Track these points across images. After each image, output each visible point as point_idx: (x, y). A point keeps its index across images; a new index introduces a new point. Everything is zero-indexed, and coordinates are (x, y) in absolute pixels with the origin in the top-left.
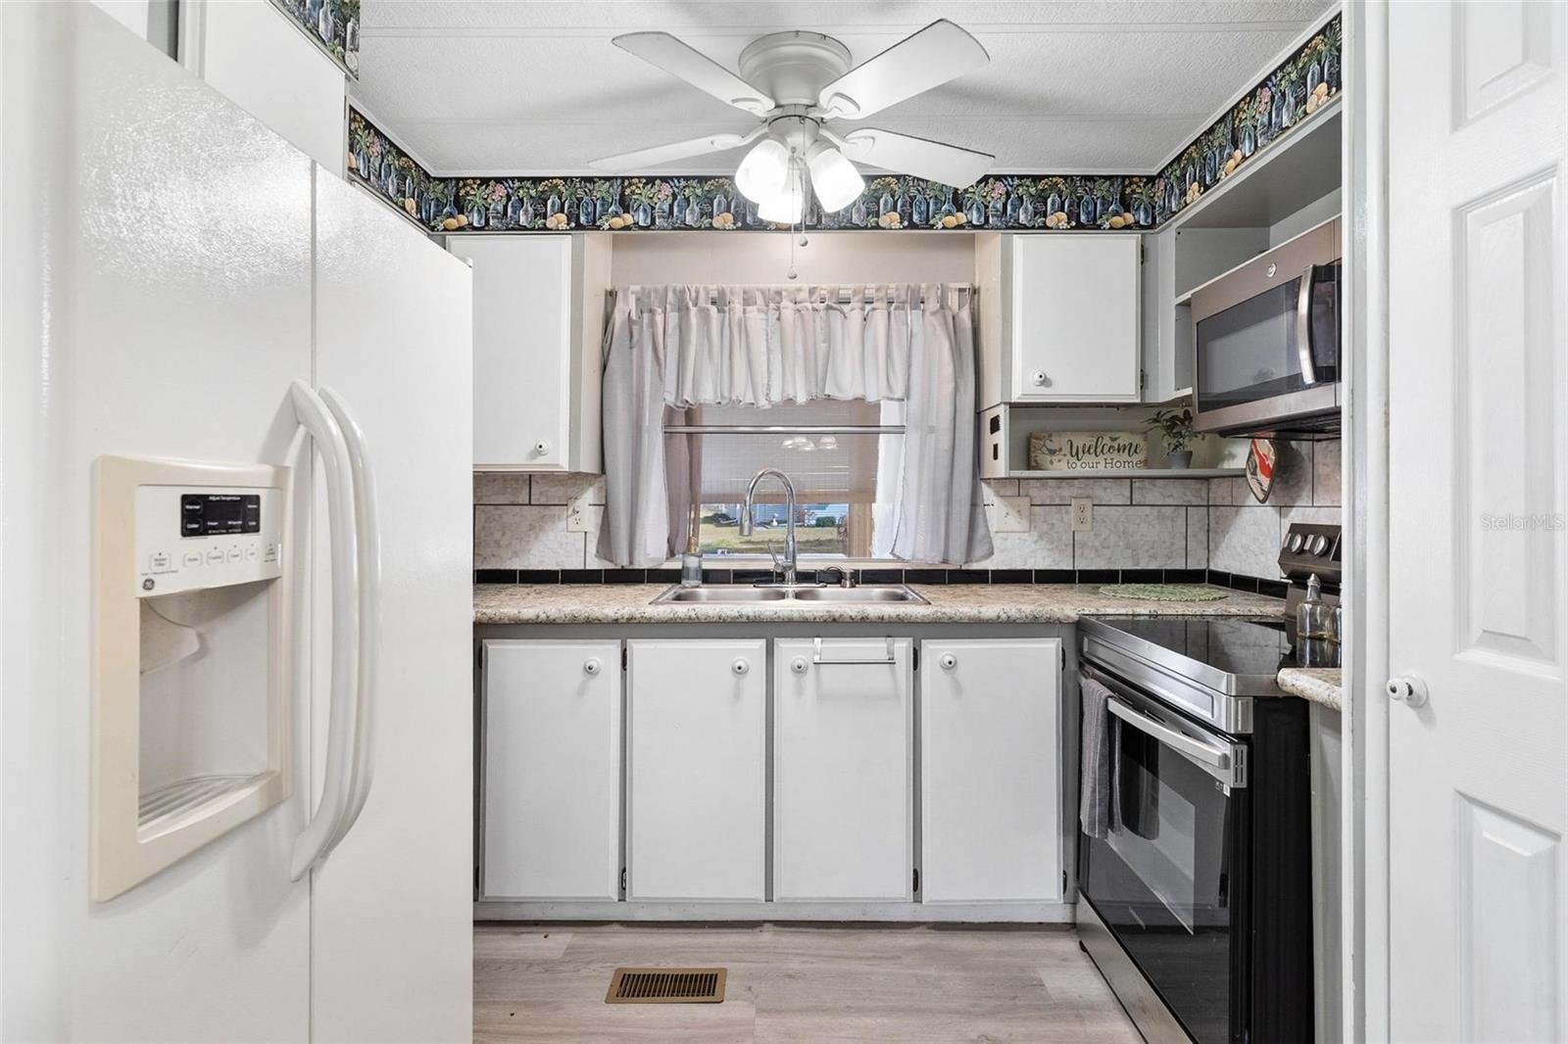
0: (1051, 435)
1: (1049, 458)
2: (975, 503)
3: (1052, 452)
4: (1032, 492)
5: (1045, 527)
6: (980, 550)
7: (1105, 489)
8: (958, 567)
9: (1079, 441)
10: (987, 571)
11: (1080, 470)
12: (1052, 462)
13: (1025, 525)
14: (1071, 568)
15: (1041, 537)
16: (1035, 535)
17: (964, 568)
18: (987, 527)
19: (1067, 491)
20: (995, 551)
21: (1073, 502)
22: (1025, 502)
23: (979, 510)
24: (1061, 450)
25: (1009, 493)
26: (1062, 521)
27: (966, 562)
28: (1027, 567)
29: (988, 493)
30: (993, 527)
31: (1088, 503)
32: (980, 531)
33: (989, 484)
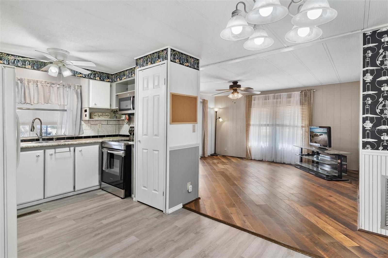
0: (95, 113)
1: (94, 117)
2: (80, 124)
3: (95, 116)
4: (91, 122)
5: (93, 128)
6: (81, 133)
7: (103, 122)
8: (77, 136)
9: (100, 114)
10: (83, 137)
11: (100, 119)
12: (95, 117)
13: (90, 128)
14: (97, 135)
15: (92, 130)
16: (91, 130)
17: (78, 136)
18: (82, 129)
19: (97, 122)
20: (84, 133)
21: (98, 124)
22: (90, 124)
23: (81, 126)
24: (96, 115)
25: (87, 122)
26: (96, 127)
27: (79, 135)
28: (90, 135)
29: (83, 123)
30: (84, 128)
31: (101, 124)
32: (81, 130)
33: (83, 121)
